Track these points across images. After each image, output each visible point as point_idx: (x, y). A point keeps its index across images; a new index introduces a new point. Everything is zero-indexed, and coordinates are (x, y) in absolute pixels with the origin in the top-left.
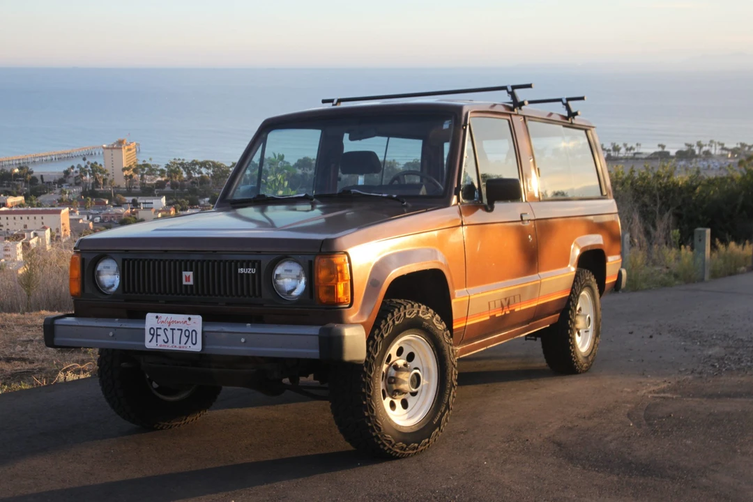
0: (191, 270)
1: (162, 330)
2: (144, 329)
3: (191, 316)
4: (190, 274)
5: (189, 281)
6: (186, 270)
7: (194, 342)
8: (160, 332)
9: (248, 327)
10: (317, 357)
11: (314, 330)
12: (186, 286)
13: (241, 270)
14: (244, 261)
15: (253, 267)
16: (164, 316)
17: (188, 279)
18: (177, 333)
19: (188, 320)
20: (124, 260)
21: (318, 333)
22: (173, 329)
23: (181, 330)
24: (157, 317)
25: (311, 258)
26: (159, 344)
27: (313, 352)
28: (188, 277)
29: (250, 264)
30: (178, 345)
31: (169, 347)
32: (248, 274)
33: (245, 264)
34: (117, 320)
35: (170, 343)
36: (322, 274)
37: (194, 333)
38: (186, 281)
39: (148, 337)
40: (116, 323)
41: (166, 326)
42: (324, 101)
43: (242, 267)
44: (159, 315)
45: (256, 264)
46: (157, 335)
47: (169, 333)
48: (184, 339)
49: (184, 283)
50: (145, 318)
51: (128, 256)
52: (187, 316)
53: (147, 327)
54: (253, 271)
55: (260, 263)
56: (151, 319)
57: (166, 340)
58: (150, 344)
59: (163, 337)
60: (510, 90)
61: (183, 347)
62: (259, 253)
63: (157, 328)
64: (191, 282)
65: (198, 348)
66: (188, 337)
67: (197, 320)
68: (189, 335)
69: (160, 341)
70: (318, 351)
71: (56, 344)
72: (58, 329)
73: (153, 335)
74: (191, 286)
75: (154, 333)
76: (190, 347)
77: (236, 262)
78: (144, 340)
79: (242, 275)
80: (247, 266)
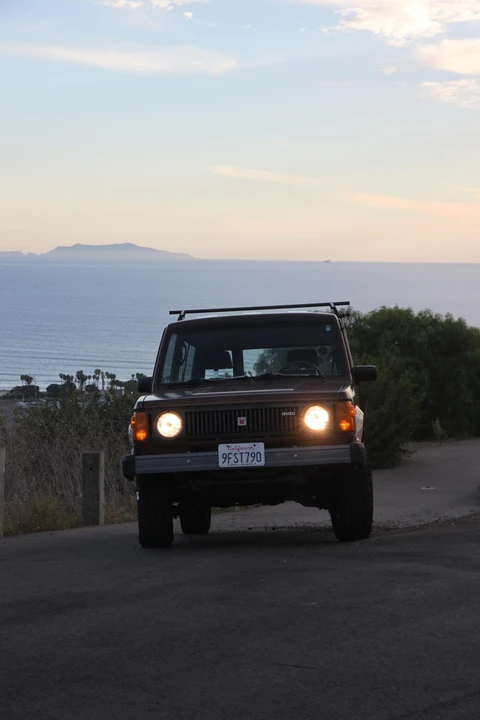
0: (245, 416)
1: (233, 454)
2: (218, 455)
3: (256, 443)
4: (244, 418)
6: (240, 416)
7: (259, 460)
8: (230, 456)
10: (350, 461)
11: (348, 446)
13: (284, 414)
14: (285, 408)
16: (233, 445)
17: (242, 422)
18: (245, 456)
19: (253, 446)
20: (186, 413)
22: (242, 453)
23: (249, 453)
24: (228, 446)
25: (333, 403)
26: (230, 464)
27: (347, 459)
28: (242, 421)
29: (290, 409)
30: (245, 463)
31: (239, 464)
32: (289, 416)
34: (189, 452)
35: (239, 462)
36: (340, 413)
37: (259, 454)
39: (221, 460)
40: (189, 454)
41: (236, 451)
42: (171, 313)
44: (230, 445)
45: (295, 409)
46: (229, 458)
47: (239, 457)
48: (251, 459)
49: (239, 424)
50: (217, 448)
51: (191, 410)
52: (252, 444)
53: (220, 453)
54: (294, 414)
55: (297, 407)
56: (223, 448)
57: (236, 461)
58: (222, 464)
59: (234, 459)
60: (332, 306)
61: (250, 464)
62: (295, 402)
63: (229, 454)
64: (245, 424)
65: (262, 463)
67: (262, 445)
68: (254, 456)
69: (231, 461)
70: (349, 458)
71: (136, 473)
72: (137, 462)
75: (226, 457)
76: (256, 463)
77: (279, 409)
78: (218, 463)
79: (284, 417)
80: (288, 411)
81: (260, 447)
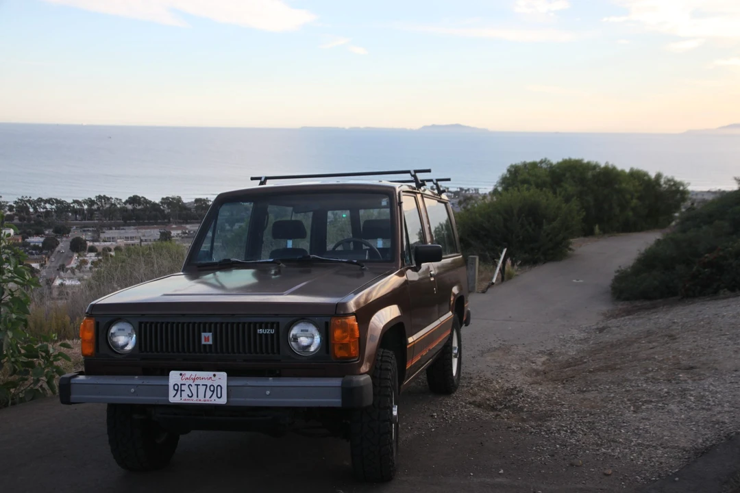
0: (210, 332)
1: (187, 386)
2: (168, 385)
3: (216, 373)
4: (210, 335)
5: (208, 341)
6: (205, 331)
7: (219, 396)
8: (183, 388)
9: (271, 381)
10: (339, 405)
11: (336, 382)
12: (205, 345)
13: (260, 331)
14: (262, 323)
15: (272, 328)
16: (188, 374)
17: (207, 339)
18: (202, 389)
19: (213, 377)
20: (140, 323)
21: (340, 385)
22: (197, 385)
23: (206, 385)
24: (181, 374)
25: (327, 319)
26: (183, 398)
27: (336, 401)
28: (207, 338)
29: (269, 325)
30: (202, 398)
31: (194, 400)
32: (266, 334)
33: (263, 325)
34: (137, 377)
35: (195, 397)
36: (338, 334)
37: (219, 388)
38: (205, 341)
39: (172, 392)
40: (136, 380)
41: (191, 382)
42: (253, 179)
43: (261, 328)
44: (183, 372)
45: (275, 325)
46: (181, 391)
47: (194, 389)
48: (209, 393)
49: (203, 342)
50: (169, 375)
51: (145, 320)
52: (211, 374)
53: (171, 383)
54: (273, 332)
55: (278, 323)
56: (175, 377)
57: (190, 395)
58: (174, 398)
59: (187, 392)
60: (413, 173)
61: (208, 401)
62: (277, 315)
63: (181, 385)
64: (210, 342)
65: (223, 401)
66: (213, 391)
67: (224, 374)
68: (214, 390)
69: (185, 396)
70: (340, 400)
71: (72, 401)
72: (74, 388)
73: (177, 390)
74: (210, 345)
75: (179, 389)
76: (215, 400)
77: (255, 324)
78: (167, 395)
79: (261, 335)
80: (266, 328)
81: (221, 378)
